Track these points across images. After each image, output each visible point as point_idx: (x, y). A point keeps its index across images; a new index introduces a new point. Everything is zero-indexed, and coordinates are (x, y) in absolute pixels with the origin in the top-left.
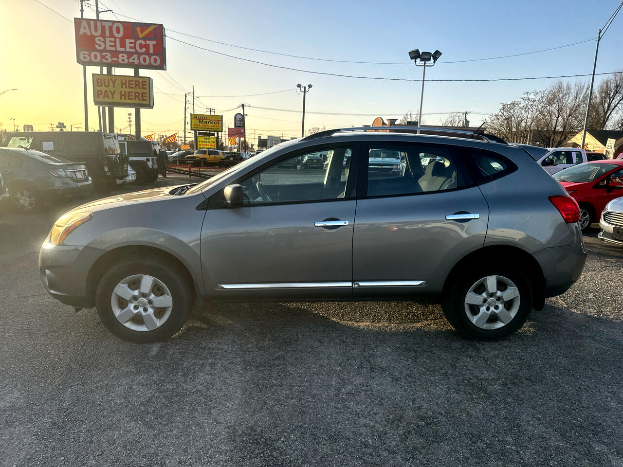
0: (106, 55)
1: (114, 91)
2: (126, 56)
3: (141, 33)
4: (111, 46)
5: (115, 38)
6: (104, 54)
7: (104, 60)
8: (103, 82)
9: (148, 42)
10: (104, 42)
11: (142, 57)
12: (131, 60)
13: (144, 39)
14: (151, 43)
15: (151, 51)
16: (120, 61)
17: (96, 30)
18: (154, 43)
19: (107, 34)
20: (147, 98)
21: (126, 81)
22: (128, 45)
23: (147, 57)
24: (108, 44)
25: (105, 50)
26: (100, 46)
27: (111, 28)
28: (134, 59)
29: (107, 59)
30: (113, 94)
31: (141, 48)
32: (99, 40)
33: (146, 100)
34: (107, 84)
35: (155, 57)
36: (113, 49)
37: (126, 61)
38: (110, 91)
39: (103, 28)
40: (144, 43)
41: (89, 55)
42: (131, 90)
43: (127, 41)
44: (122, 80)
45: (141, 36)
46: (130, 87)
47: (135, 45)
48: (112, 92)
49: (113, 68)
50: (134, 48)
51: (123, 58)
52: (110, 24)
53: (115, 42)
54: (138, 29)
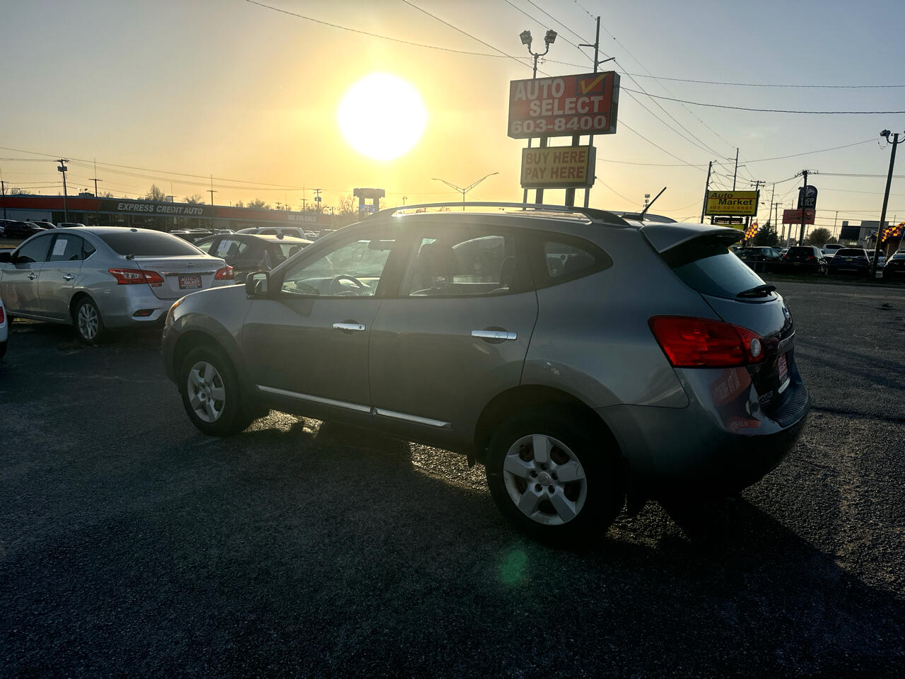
0: (541, 123)
1: (545, 168)
2: (563, 120)
3: (586, 87)
4: (547, 110)
5: (554, 99)
6: (538, 122)
7: (538, 130)
8: (533, 158)
9: (592, 98)
10: (540, 107)
11: (583, 119)
12: (569, 126)
13: (589, 95)
14: (596, 99)
15: (596, 110)
16: (556, 128)
17: (533, 93)
18: (601, 98)
19: (545, 96)
20: (584, 174)
21: (560, 153)
22: (567, 105)
23: (589, 119)
24: (545, 107)
25: (540, 117)
26: (535, 112)
27: (550, 87)
28: (573, 124)
29: (541, 128)
30: (543, 172)
31: (583, 108)
32: (535, 104)
33: (581, 177)
34: (537, 160)
35: (600, 117)
36: (550, 113)
37: (563, 128)
38: (540, 168)
39: (541, 88)
40: (587, 100)
41: (522, 125)
42: (565, 165)
43: (568, 100)
44: (555, 153)
45: (585, 91)
46: (564, 162)
47: (576, 105)
48: (543, 169)
49: (549, 138)
50: (576, 108)
51: (560, 124)
52: (549, 82)
53: (553, 104)
54: (583, 83)
